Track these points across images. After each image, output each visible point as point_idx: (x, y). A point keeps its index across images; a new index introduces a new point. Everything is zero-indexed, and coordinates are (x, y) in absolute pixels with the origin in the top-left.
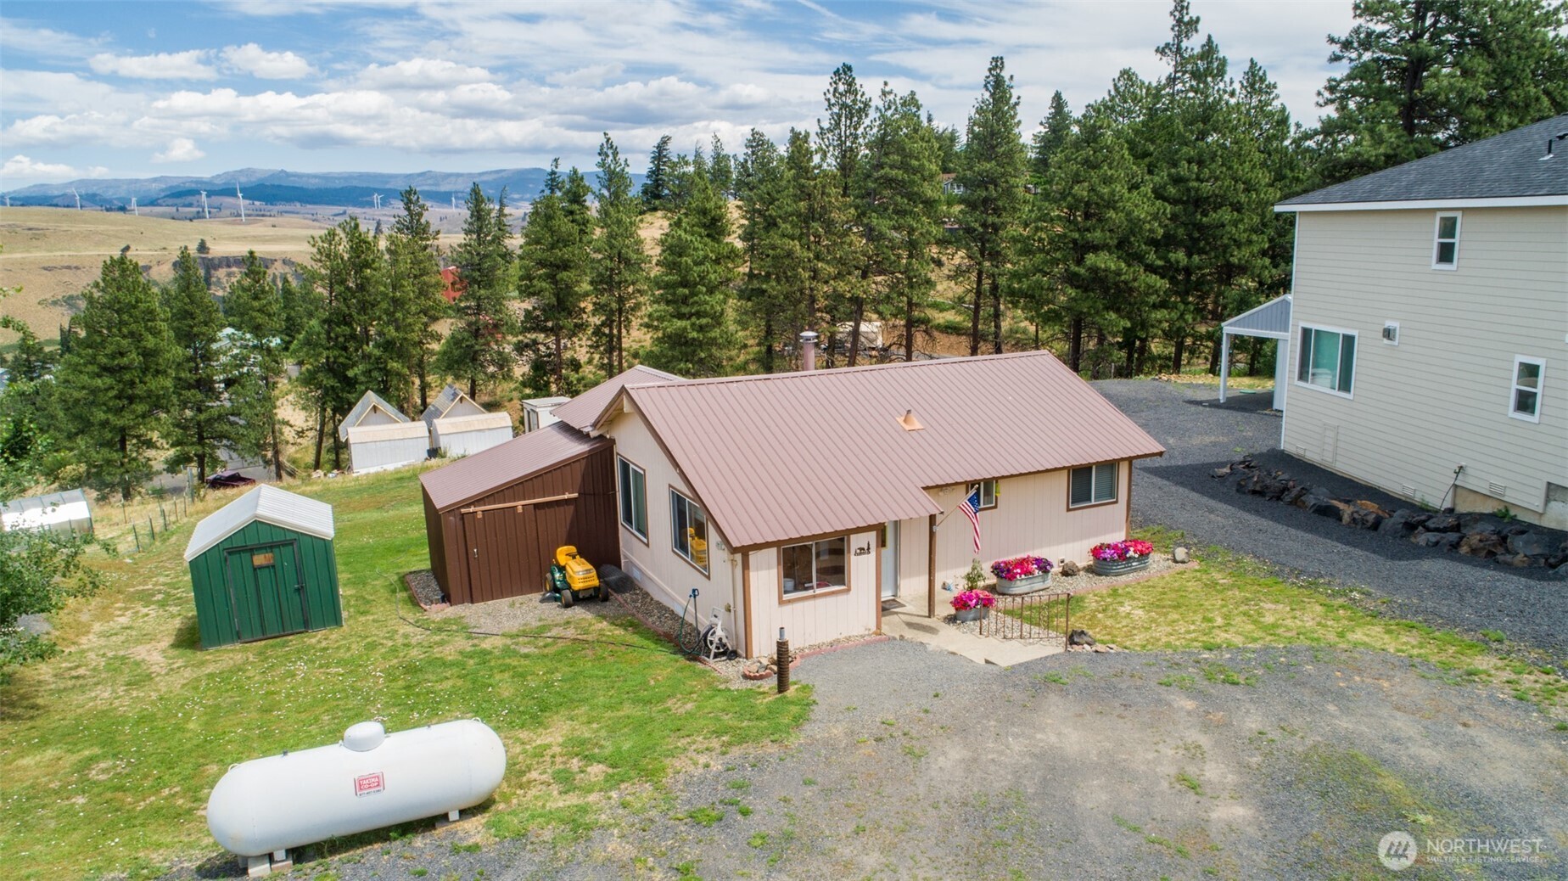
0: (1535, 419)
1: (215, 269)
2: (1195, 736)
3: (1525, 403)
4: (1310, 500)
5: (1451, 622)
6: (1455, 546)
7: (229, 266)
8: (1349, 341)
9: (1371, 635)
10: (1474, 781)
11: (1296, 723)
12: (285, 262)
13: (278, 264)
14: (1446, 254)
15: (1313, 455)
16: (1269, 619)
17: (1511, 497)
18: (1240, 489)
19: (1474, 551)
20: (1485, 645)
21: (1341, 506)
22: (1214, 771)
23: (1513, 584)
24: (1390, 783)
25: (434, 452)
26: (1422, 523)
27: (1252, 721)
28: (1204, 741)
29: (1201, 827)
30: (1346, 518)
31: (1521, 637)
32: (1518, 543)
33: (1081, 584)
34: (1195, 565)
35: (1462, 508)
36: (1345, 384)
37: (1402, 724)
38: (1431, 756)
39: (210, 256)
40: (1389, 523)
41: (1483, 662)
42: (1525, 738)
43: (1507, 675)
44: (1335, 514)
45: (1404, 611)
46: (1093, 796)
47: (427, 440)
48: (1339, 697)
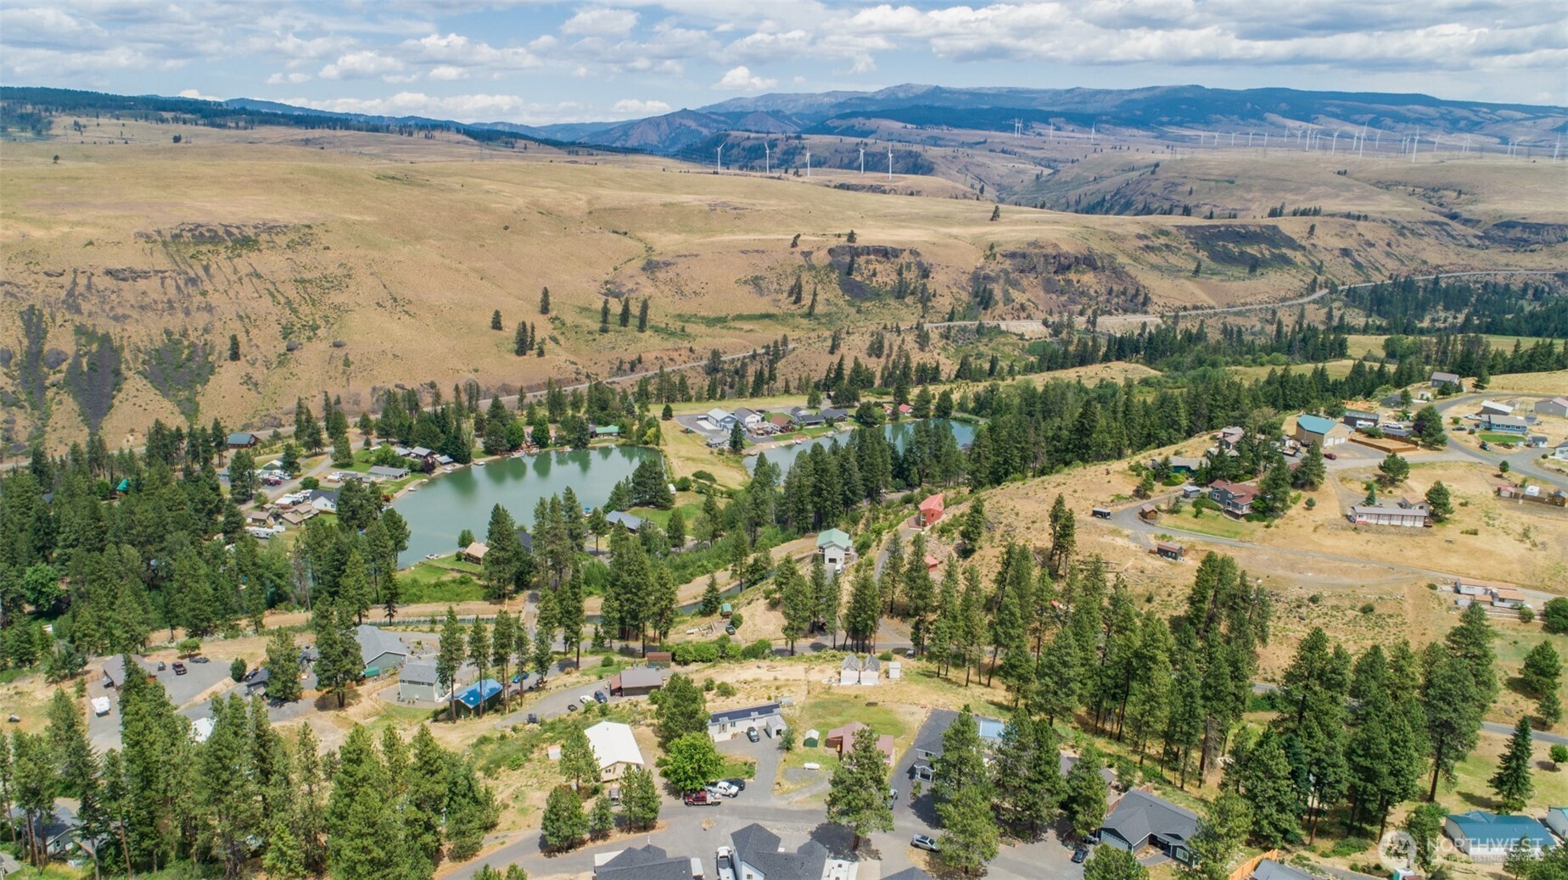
1: (858, 256)
7: (868, 254)
12: (911, 252)
13: (906, 254)
39: (856, 245)
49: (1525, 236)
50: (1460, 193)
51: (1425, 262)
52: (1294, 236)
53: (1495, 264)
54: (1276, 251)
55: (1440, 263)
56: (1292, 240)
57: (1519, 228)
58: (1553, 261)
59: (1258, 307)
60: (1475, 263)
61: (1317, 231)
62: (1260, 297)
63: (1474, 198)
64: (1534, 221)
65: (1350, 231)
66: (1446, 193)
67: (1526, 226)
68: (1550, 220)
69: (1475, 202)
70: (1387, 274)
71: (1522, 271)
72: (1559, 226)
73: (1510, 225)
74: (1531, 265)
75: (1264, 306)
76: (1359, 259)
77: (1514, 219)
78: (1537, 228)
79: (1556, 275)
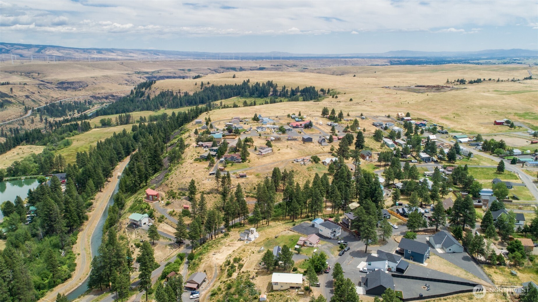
0: (328, 234)
5: (328, 242)
6: (327, 239)
15: (321, 234)
16: (325, 242)
18: (319, 236)
23: (329, 240)
27: (326, 245)
29: (327, 248)
31: (330, 242)
32: (329, 238)
33: (319, 242)
34: (321, 240)
35: (327, 237)
40: (325, 238)
44: (323, 237)
46: (325, 247)
49: (69, 86)
50: (39, 74)
51: (53, 97)
52: (7, 93)
53: (72, 95)
54: (4, 99)
55: (57, 97)
56: (6, 94)
57: (66, 84)
58: (87, 92)
59: (15, 120)
60: (67, 96)
61: (13, 90)
62: (13, 116)
63: (44, 75)
64: (70, 81)
65: (24, 89)
66: (34, 74)
67: (68, 83)
68: (74, 80)
69: (45, 76)
70: (45, 102)
71: (80, 97)
72: (78, 82)
73: (62, 83)
74: (82, 95)
75: (17, 119)
76: (33, 99)
77: (63, 81)
78: (72, 83)
79: (91, 97)
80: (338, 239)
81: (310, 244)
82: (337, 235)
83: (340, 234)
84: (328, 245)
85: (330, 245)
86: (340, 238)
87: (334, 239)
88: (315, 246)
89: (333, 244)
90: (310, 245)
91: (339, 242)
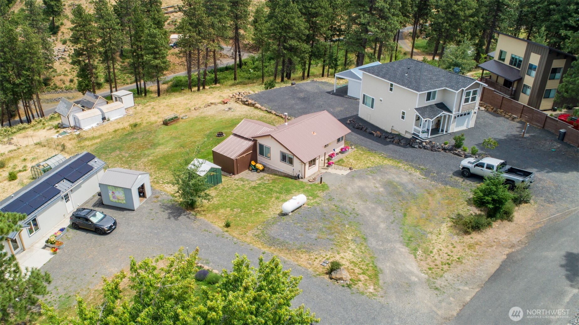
0: (404, 120)
2: (373, 181)
3: (403, 118)
4: (368, 131)
5: (396, 158)
6: (393, 142)
8: (373, 100)
9: (386, 162)
10: (402, 182)
11: (383, 178)
14: (391, 90)
15: (365, 119)
16: (372, 160)
17: (400, 132)
18: (354, 127)
19: (396, 143)
20: (400, 162)
21: (374, 133)
22: (378, 185)
23: (402, 149)
24: (395, 184)
25: (104, 119)
26: (387, 137)
27: (379, 178)
28: (375, 182)
29: (379, 192)
30: (375, 135)
31: (404, 160)
32: (402, 141)
33: (341, 156)
34: (355, 149)
35: (393, 132)
36: (372, 107)
37: (394, 176)
38: (398, 179)
40: (383, 137)
41: (400, 165)
42: (406, 176)
43: (403, 167)
44: (373, 134)
45: (389, 157)
46: (367, 190)
47: (101, 115)
48: (387, 173)
80: (458, 145)
81: (284, 158)
82: (454, 128)
83: (470, 123)
84: (393, 176)
85: (405, 179)
86: (468, 145)
87: (433, 149)
88: (310, 172)
89: (427, 173)
90: (285, 168)
91: (465, 162)
